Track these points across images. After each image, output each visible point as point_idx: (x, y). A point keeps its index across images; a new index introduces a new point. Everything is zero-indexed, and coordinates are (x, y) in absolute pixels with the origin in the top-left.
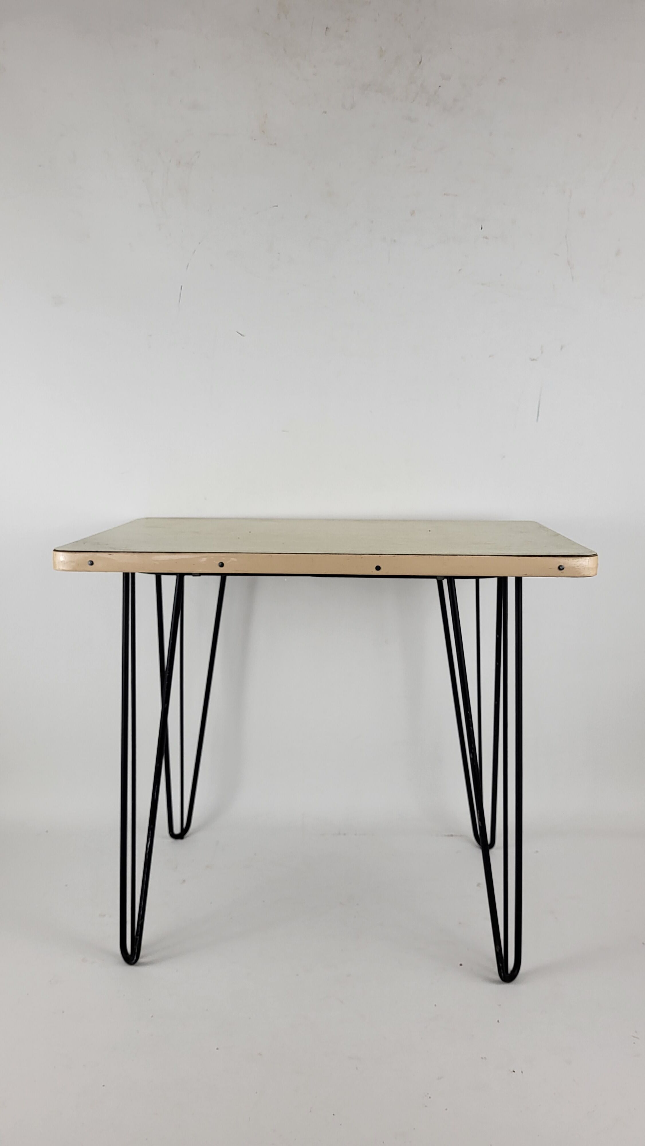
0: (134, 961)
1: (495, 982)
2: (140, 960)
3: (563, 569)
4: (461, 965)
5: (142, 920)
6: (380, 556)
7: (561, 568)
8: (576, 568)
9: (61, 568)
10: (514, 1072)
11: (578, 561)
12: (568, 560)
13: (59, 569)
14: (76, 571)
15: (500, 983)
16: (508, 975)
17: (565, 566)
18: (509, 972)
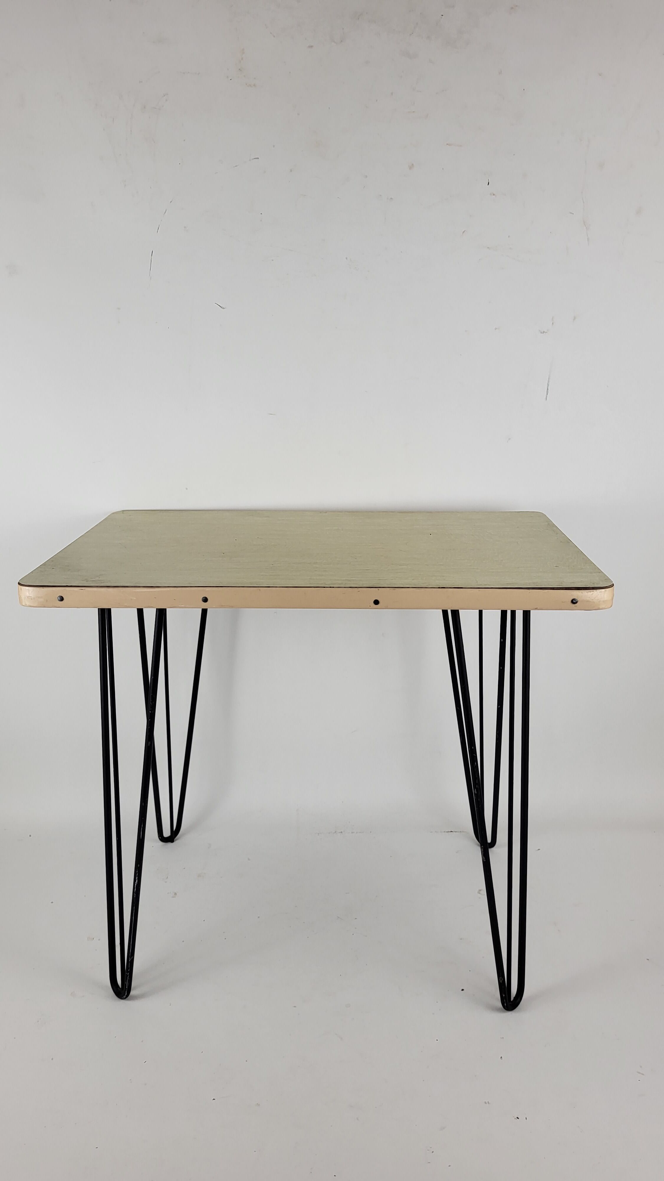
0: (125, 997)
1: (498, 1010)
2: (132, 993)
3: (576, 602)
4: (463, 990)
5: (132, 957)
6: (378, 589)
7: (574, 601)
8: (591, 602)
9: (28, 604)
10: (518, 1118)
11: (593, 594)
12: (582, 593)
13: (26, 605)
14: (44, 607)
15: (504, 1012)
16: (511, 1003)
17: (578, 600)
18: (512, 999)
